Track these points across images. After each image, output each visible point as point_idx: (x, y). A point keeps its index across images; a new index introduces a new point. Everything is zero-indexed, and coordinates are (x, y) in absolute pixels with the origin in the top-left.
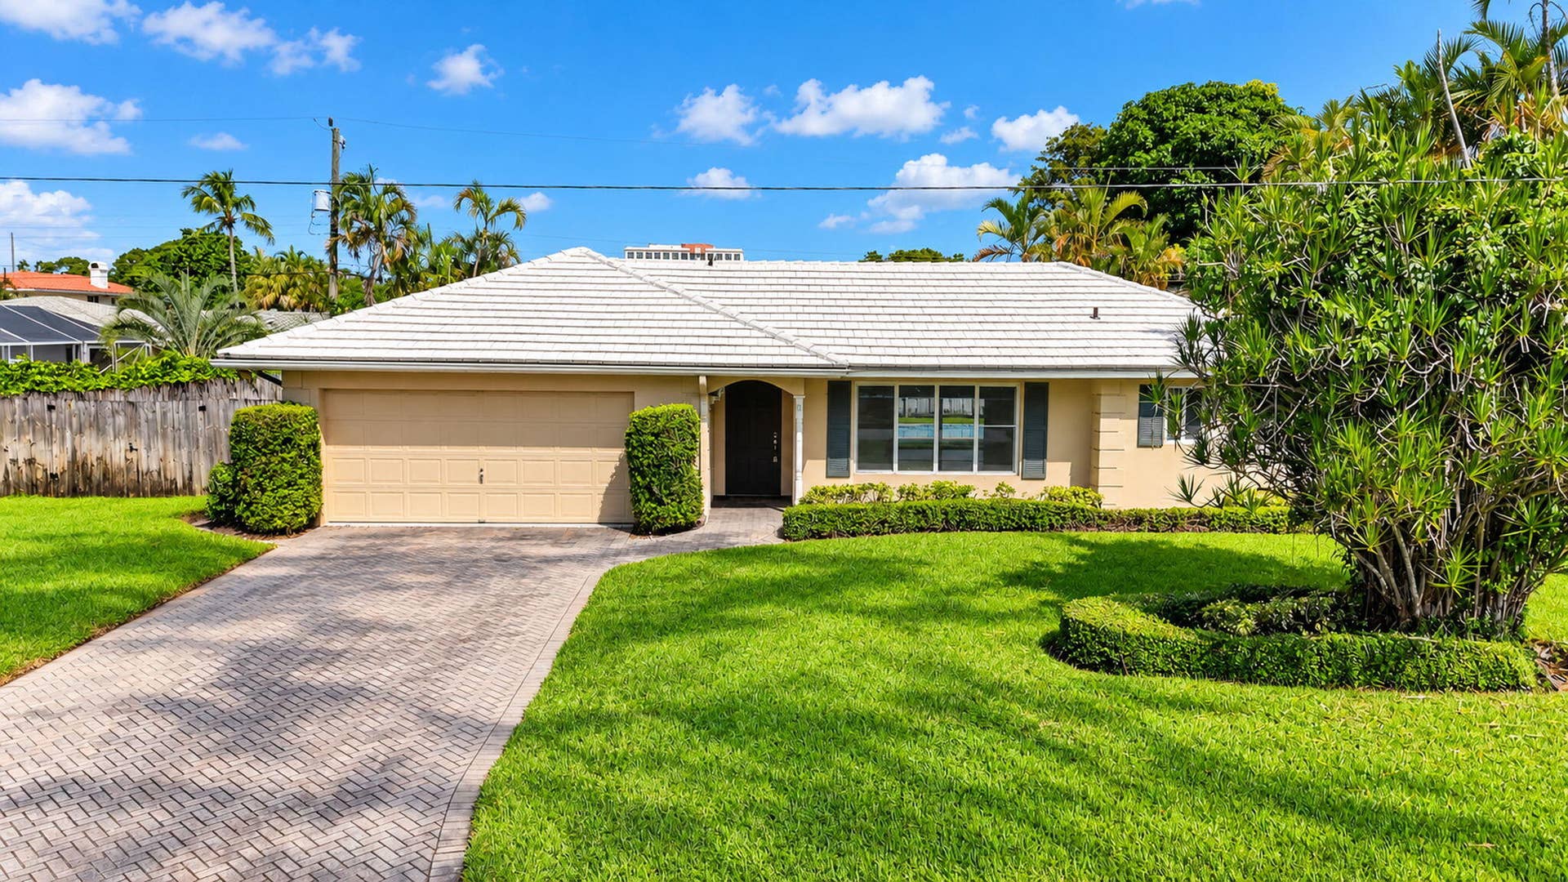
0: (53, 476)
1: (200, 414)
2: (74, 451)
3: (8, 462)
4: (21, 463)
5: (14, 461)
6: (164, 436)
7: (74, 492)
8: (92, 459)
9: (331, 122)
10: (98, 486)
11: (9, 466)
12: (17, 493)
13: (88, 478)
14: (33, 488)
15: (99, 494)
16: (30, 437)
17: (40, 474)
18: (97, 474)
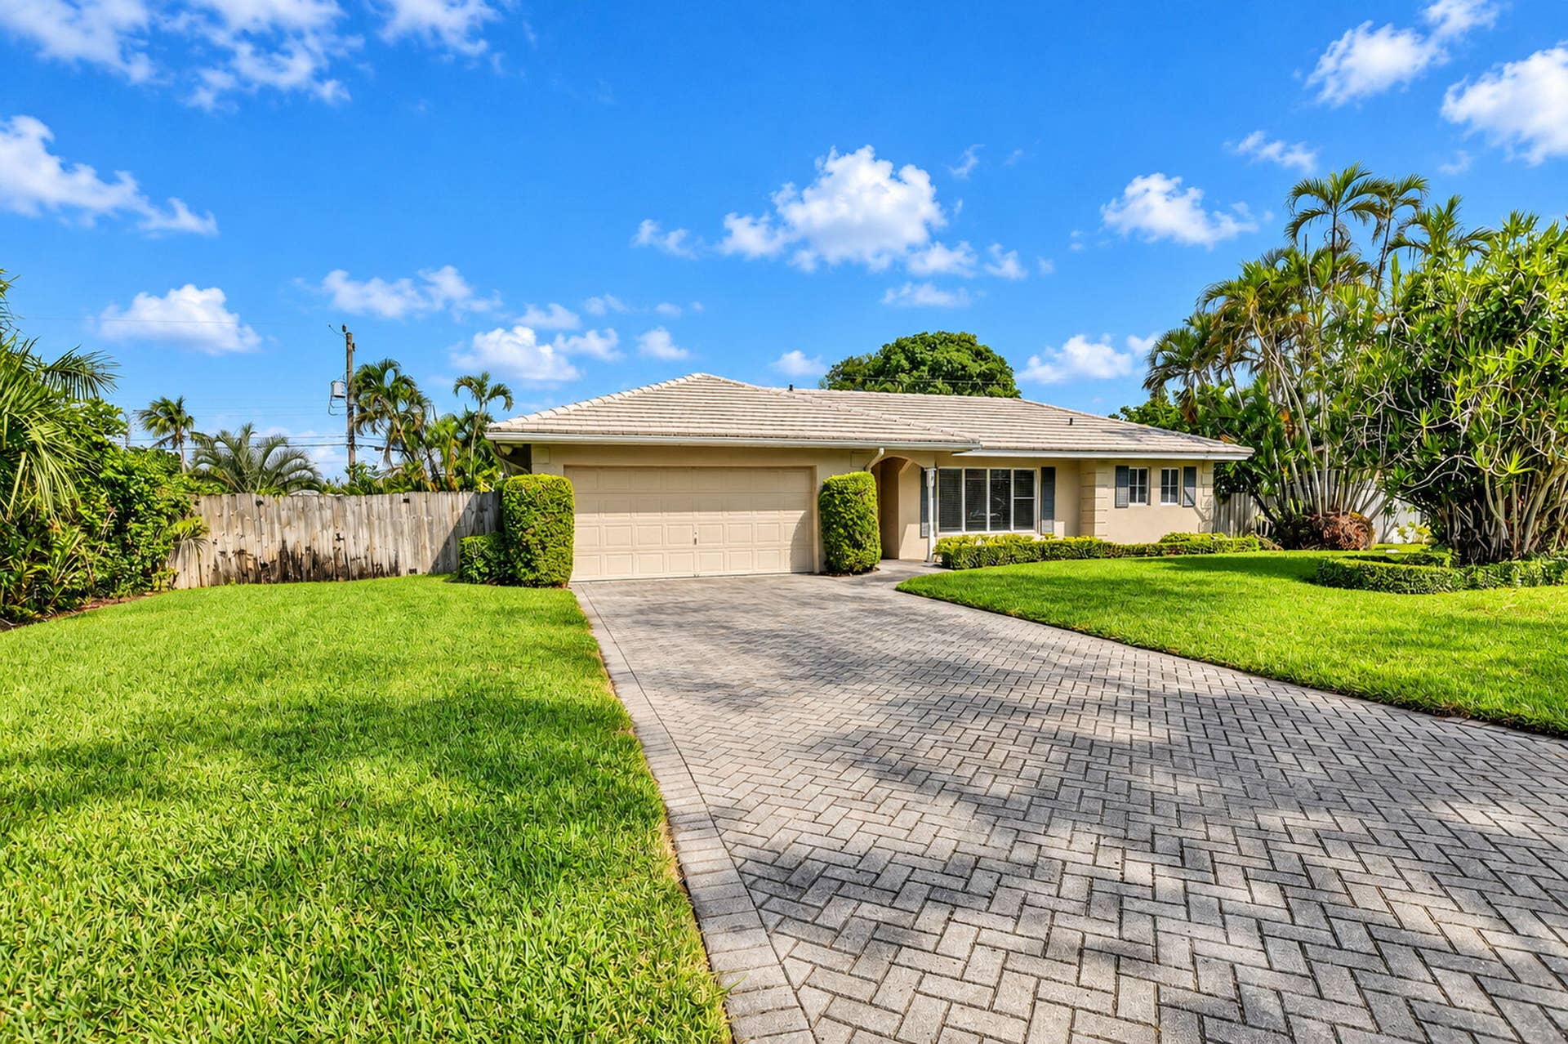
0: (264, 565)
1: (404, 505)
2: (284, 542)
3: (218, 554)
4: (230, 555)
5: (223, 553)
6: (370, 525)
7: (285, 578)
8: (301, 550)
9: (344, 328)
10: (308, 572)
11: (219, 559)
12: (227, 581)
13: (298, 566)
14: (243, 577)
15: (309, 580)
16: (239, 530)
17: (250, 565)
18: (307, 562)
